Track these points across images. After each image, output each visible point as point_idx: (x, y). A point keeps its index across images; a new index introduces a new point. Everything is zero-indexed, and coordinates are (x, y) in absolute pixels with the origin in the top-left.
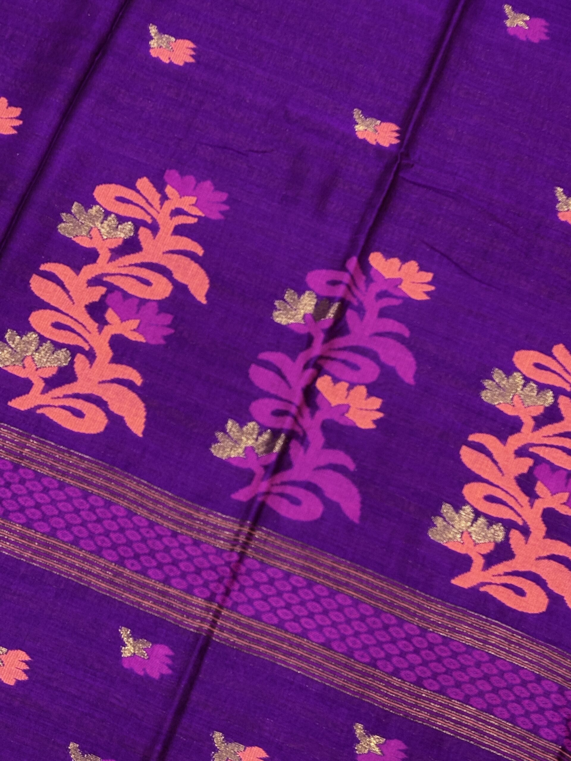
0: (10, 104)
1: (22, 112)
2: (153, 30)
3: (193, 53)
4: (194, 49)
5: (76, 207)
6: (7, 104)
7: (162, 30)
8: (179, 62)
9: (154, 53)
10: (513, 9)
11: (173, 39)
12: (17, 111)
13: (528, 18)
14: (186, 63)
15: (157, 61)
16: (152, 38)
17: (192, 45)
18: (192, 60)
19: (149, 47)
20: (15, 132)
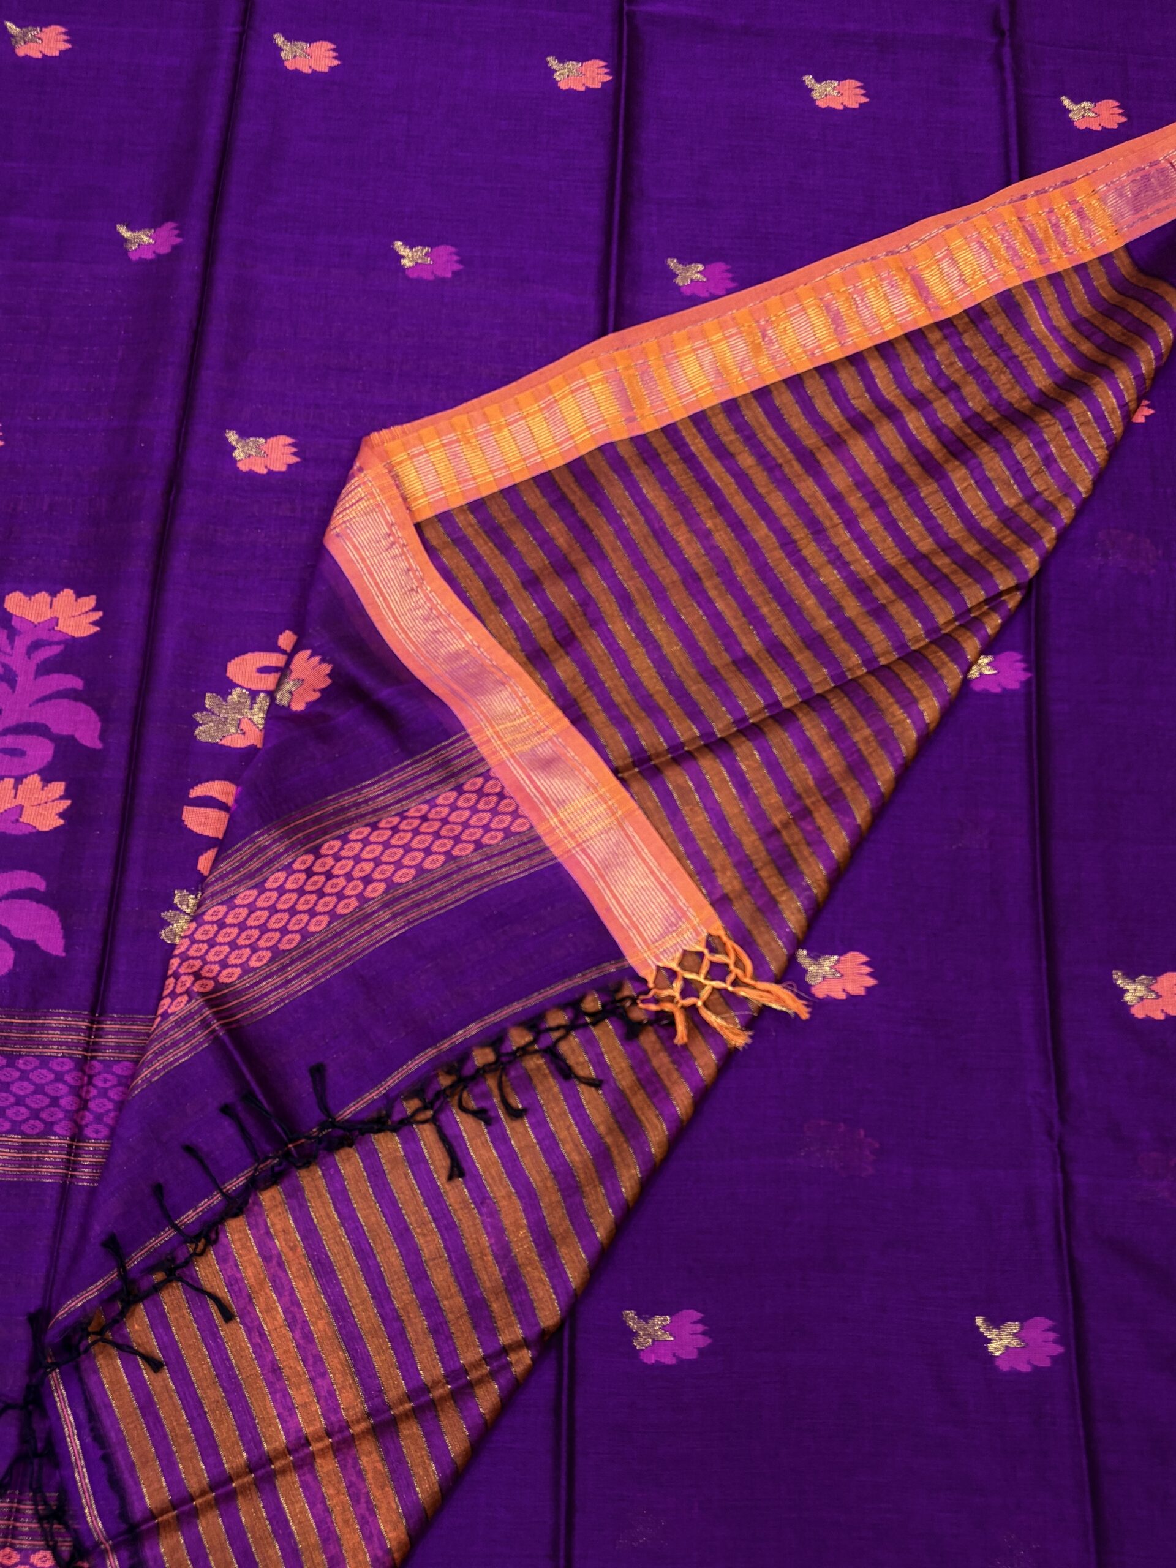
0: (79, 594)
1: (98, 600)
2: (232, 437)
3: (294, 450)
4: (293, 445)
5: (209, 700)
6: (74, 597)
7: (244, 434)
8: (280, 467)
9: (243, 467)
10: (680, 262)
11: (262, 440)
12: (90, 601)
13: (701, 267)
14: (290, 466)
15: (251, 474)
16: (234, 448)
17: (289, 440)
18: (295, 460)
19: (234, 461)
20: (96, 629)
